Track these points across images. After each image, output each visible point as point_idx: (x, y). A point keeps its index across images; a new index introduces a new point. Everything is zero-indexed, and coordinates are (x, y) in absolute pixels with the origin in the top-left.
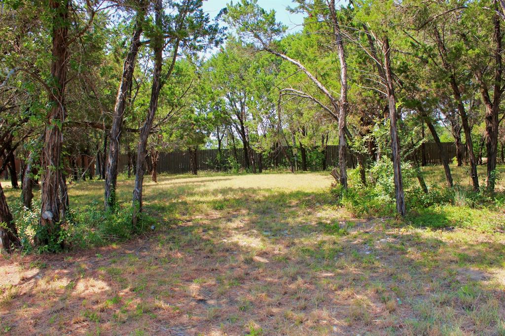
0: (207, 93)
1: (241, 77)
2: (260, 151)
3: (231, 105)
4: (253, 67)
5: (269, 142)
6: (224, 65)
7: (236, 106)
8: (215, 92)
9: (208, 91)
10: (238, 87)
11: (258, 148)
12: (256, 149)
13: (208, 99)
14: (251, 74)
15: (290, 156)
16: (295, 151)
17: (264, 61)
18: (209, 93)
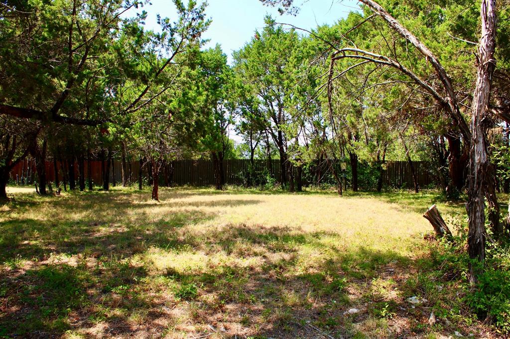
0: (236, 88)
1: (279, 69)
2: (299, 164)
3: (266, 104)
4: (294, 56)
5: (311, 153)
6: (259, 53)
7: (272, 106)
8: (247, 86)
9: (238, 85)
10: (275, 81)
11: (297, 160)
12: (294, 162)
13: (236, 95)
14: (291, 65)
15: (338, 171)
16: (344, 166)
17: (310, 50)
18: (239, 88)
